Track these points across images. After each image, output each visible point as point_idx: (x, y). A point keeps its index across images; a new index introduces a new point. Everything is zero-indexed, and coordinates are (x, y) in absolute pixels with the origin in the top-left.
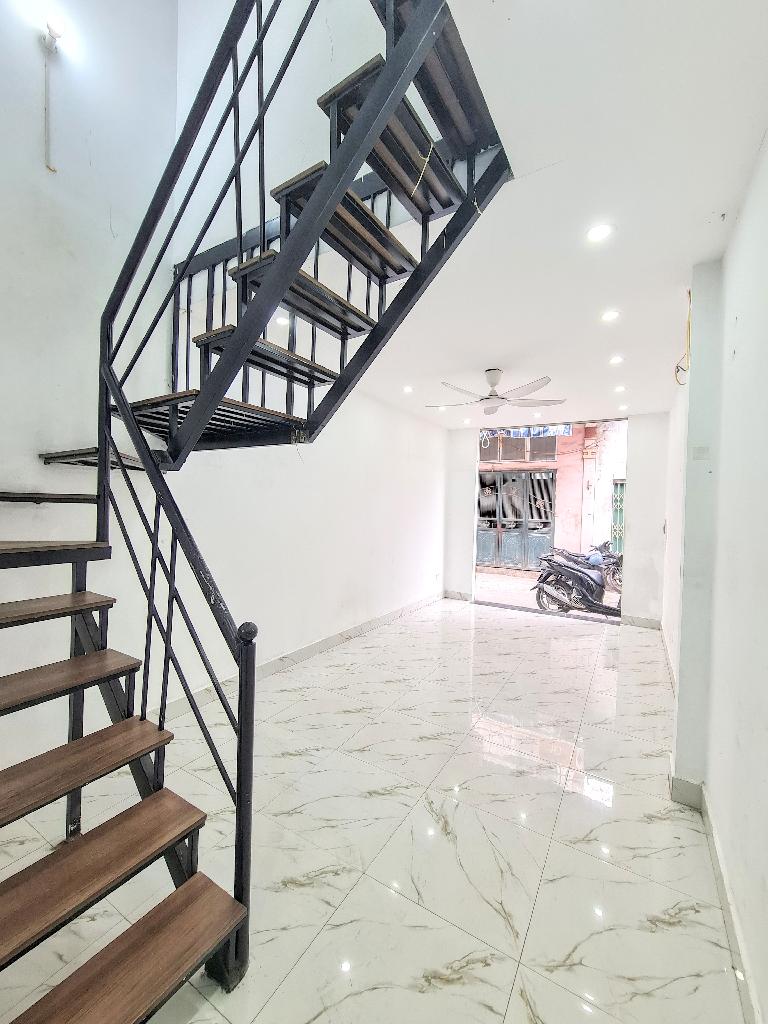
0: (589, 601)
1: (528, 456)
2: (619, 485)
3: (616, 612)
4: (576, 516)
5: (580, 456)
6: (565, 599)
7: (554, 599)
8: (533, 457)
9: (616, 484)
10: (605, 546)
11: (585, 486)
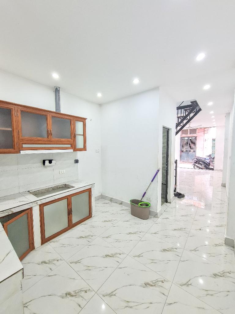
0: (207, 167)
1: (189, 133)
2: (214, 140)
3: (213, 169)
4: (202, 148)
5: (203, 133)
6: (201, 167)
7: (198, 167)
8: (190, 133)
9: (213, 140)
10: (210, 155)
11: (205, 140)
